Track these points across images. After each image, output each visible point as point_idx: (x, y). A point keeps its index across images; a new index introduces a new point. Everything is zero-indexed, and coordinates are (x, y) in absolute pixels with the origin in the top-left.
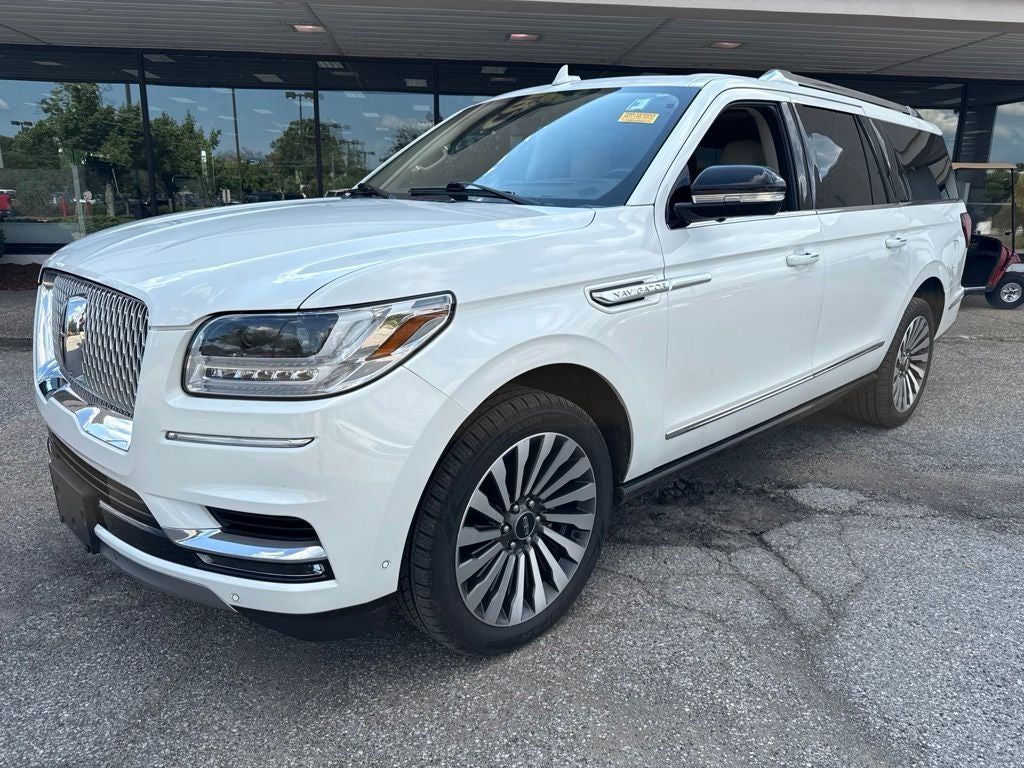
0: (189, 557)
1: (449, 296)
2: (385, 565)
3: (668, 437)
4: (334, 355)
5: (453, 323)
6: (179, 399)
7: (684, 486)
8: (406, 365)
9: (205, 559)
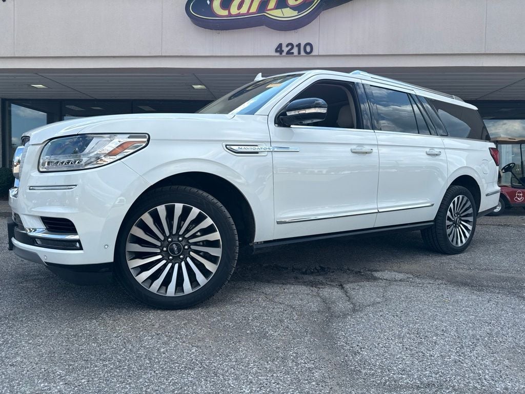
0: (32, 241)
1: (147, 135)
2: (106, 247)
3: (279, 223)
4: (89, 153)
5: (147, 147)
6: (36, 174)
7: (320, 268)
8: (122, 160)
9: (39, 242)
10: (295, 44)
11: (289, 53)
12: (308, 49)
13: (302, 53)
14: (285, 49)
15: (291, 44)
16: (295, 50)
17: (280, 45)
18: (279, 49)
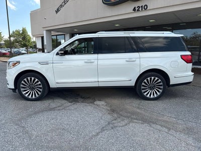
1: (19, 61)
10: (140, 6)
11: (138, 10)
12: (146, 8)
13: (143, 9)
14: (137, 9)
15: (139, 7)
16: (140, 9)
17: (135, 8)
18: (134, 10)
